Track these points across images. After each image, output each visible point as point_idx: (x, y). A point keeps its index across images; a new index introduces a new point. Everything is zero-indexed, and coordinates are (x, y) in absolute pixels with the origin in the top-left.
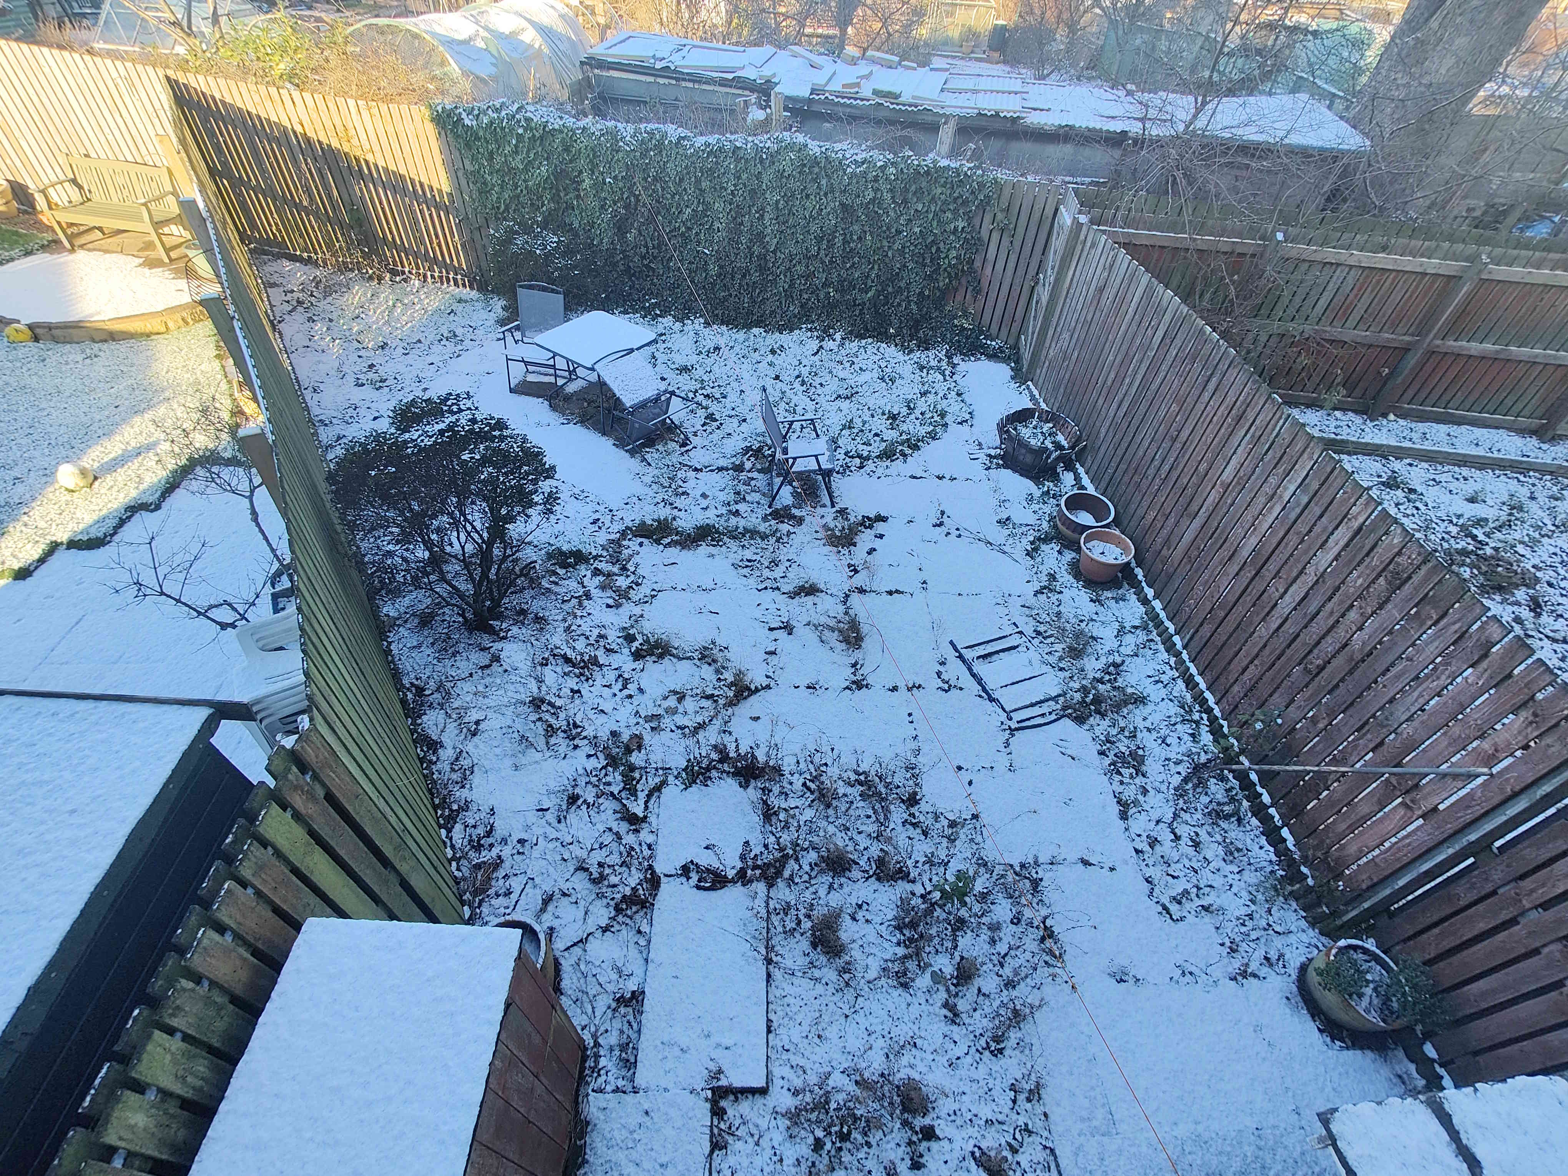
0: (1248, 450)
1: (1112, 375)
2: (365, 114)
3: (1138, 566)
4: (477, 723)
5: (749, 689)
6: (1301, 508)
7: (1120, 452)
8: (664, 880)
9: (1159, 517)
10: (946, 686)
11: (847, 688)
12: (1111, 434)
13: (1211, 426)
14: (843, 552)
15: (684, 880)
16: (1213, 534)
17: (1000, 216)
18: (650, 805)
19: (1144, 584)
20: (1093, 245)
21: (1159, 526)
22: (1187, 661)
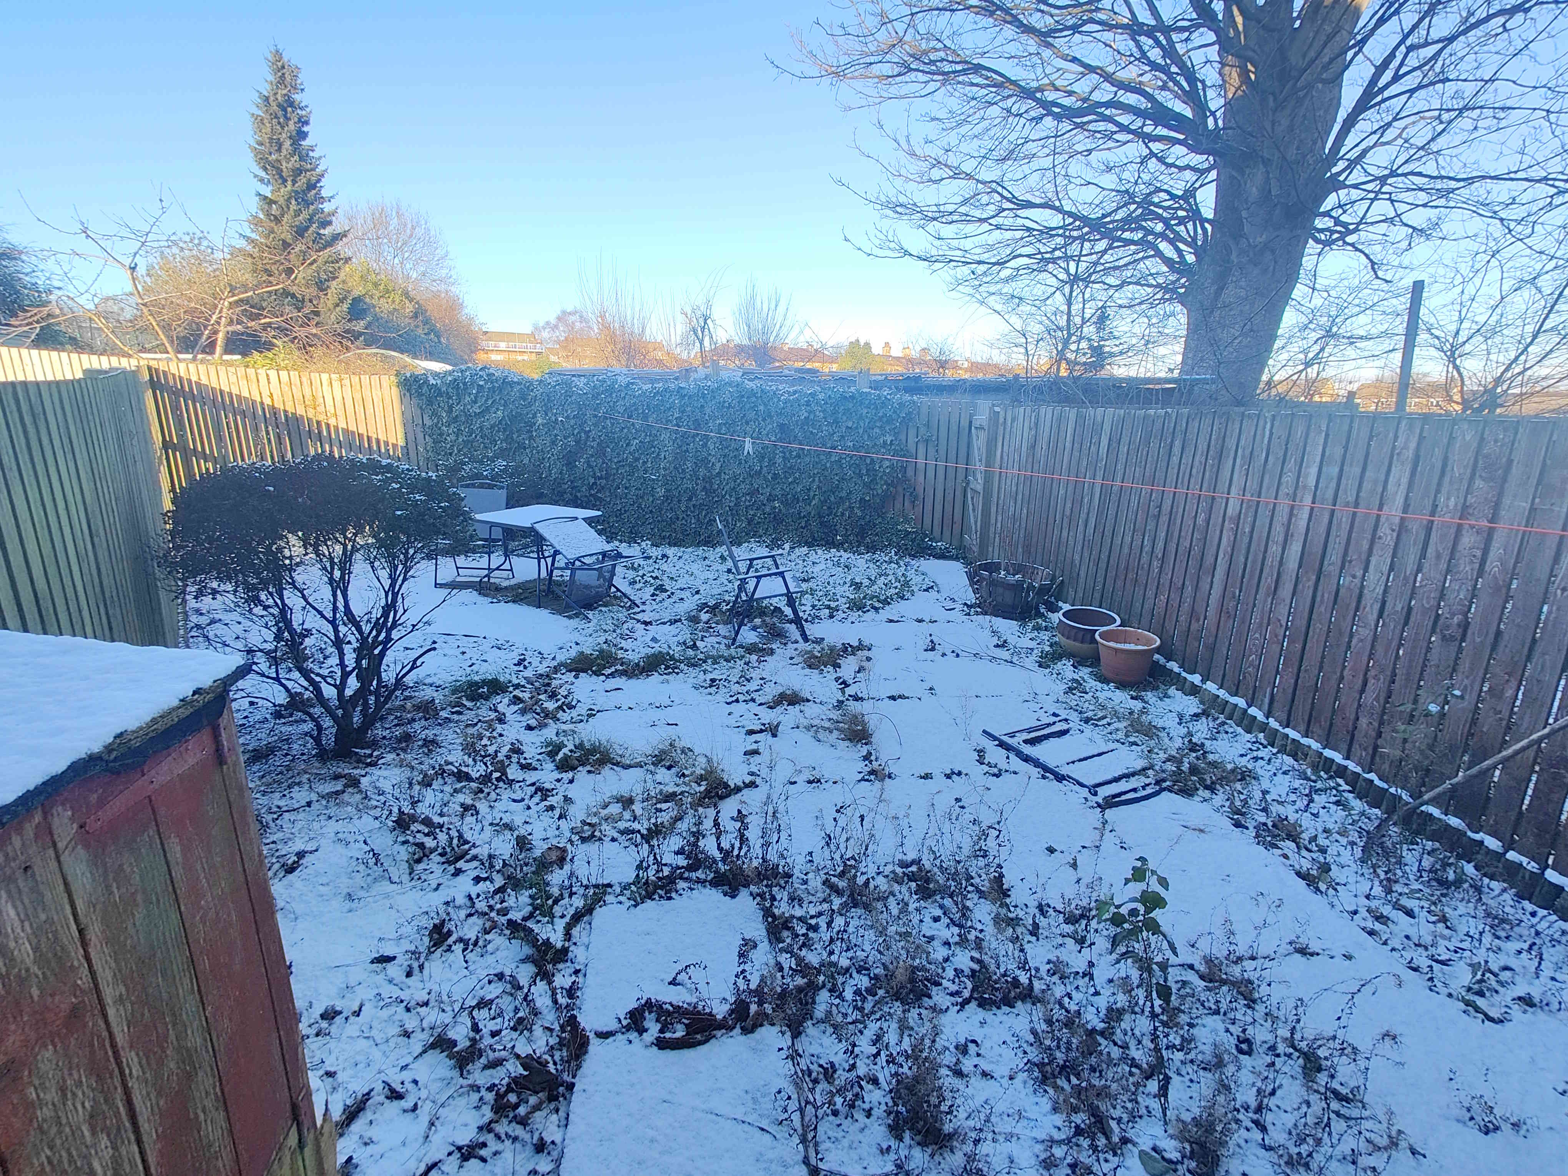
0: (1244, 472)
1: (1069, 505)
2: (336, 385)
3: (1169, 660)
4: (301, 855)
5: (726, 786)
6: (1335, 481)
7: (1103, 565)
8: (594, 1041)
9: (1172, 595)
10: (995, 771)
11: (863, 779)
12: (1086, 554)
13: (1192, 481)
14: (825, 670)
15: (633, 1035)
16: (1244, 570)
17: (923, 430)
18: (575, 932)
19: (1184, 674)
20: (1013, 420)
21: (1176, 605)
22: (1280, 729)
